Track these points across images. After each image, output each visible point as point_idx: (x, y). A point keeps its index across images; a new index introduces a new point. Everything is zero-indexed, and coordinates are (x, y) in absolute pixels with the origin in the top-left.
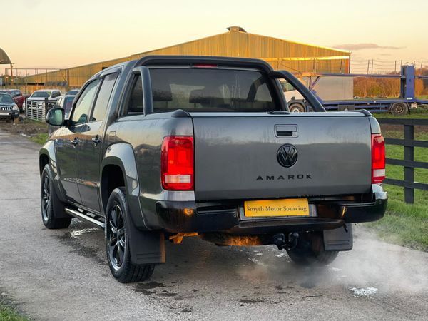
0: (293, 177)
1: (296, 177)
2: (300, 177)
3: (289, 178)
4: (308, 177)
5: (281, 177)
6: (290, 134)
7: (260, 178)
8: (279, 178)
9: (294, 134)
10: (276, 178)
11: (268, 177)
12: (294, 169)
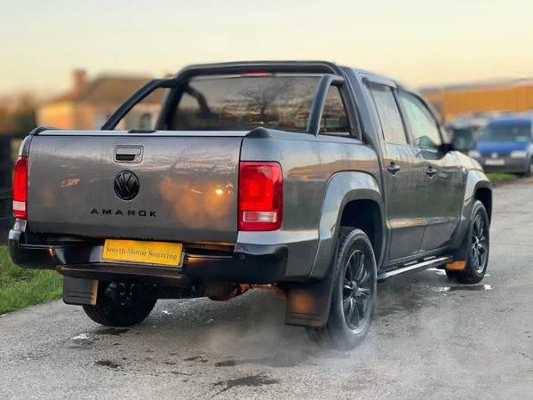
0: (133, 213)
1: (137, 213)
2: (142, 213)
3: (129, 214)
4: (152, 214)
5: (119, 212)
6: (130, 158)
7: (94, 211)
8: (117, 213)
9: (137, 158)
10: (114, 212)
11: (104, 211)
12: (135, 203)
